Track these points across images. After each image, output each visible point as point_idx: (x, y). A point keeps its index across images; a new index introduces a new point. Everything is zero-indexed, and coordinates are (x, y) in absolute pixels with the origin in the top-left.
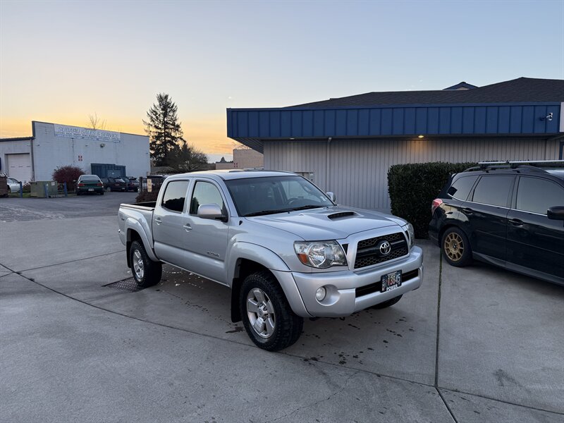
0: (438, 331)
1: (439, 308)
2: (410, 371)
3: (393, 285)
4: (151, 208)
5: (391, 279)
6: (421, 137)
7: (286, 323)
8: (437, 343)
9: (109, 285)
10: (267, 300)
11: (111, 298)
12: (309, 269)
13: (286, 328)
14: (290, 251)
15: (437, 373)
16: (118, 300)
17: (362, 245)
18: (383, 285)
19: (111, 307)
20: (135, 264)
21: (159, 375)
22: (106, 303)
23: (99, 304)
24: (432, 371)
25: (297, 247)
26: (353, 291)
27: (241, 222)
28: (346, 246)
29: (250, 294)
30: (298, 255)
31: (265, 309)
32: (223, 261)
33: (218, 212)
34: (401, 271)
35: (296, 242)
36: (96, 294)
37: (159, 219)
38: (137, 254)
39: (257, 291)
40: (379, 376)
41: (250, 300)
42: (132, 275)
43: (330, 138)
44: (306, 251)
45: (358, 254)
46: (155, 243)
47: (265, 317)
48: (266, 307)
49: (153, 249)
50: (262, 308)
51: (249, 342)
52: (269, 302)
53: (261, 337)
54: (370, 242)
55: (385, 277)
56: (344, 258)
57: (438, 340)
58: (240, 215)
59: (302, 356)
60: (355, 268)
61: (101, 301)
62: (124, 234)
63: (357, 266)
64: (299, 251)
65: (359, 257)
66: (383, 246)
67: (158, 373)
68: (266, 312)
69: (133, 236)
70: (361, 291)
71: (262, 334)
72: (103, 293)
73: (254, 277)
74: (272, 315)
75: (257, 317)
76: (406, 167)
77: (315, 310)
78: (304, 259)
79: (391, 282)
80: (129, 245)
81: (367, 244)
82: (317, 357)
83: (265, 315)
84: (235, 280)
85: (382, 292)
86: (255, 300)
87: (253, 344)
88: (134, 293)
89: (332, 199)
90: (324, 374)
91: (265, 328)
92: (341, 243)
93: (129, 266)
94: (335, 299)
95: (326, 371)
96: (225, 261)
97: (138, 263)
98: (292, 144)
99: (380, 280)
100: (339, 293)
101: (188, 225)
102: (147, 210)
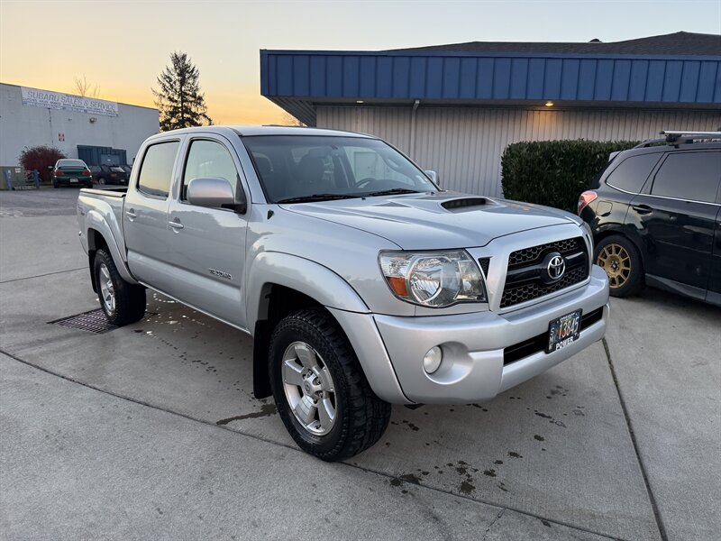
0: (626, 414)
1: (612, 368)
2: (605, 510)
3: (566, 337)
4: (121, 194)
5: (563, 327)
6: (549, 104)
7: (358, 414)
8: (634, 440)
9: (61, 321)
10: (321, 366)
11: (57, 345)
12: (410, 310)
13: (358, 423)
14: (370, 270)
15: (657, 515)
16: (65, 349)
17: (517, 259)
18: (551, 339)
19: (47, 363)
20: (103, 287)
21: (91, 525)
22: (42, 354)
23: (29, 356)
24: (647, 510)
25: (386, 263)
26: (500, 354)
27: (270, 214)
28: (485, 263)
29: (288, 352)
30: (388, 279)
31: (316, 381)
32: (238, 287)
33: (229, 193)
34: (581, 311)
35: (382, 252)
36: (31, 337)
37: (132, 211)
38: (105, 271)
39: (301, 347)
40: (546, 522)
41: (288, 363)
42: (100, 306)
43: (417, 102)
44: (405, 272)
45: (509, 279)
46: (129, 253)
47: (317, 396)
48: (320, 378)
49: (126, 263)
50: (311, 379)
51: (286, 438)
52: (326, 370)
53: (308, 432)
54: (530, 254)
55: (554, 323)
56: (480, 286)
57: (632, 434)
58: (269, 201)
59: (386, 470)
60: (501, 306)
61: (35, 351)
62: (85, 237)
63: (506, 302)
64: (389, 271)
65: (511, 283)
66: (553, 262)
67: (92, 519)
68: (318, 387)
69: (97, 241)
70: (513, 354)
71: (311, 427)
72: (43, 335)
73: (296, 320)
74: (331, 396)
75: (301, 395)
76: (533, 147)
77: (418, 392)
78: (400, 288)
79: (563, 332)
80: (92, 255)
81: (525, 258)
82: (417, 474)
83: (317, 392)
84: (259, 325)
85: (547, 352)
86: (298, 362)
87: (294, 444)
88: (99, 335)
89: (435, 180)
90: (436, 519)
91: (316, 415)
92: (477, 255)
93: (95, 291)
94: (460, 372)
95: (438, 511)
96: (243, 288)
97: (107, 286)
98: (360, 110)
99: (545, 329)
100: (470, 359)
101: (177, 220)
102: (114, 197)
